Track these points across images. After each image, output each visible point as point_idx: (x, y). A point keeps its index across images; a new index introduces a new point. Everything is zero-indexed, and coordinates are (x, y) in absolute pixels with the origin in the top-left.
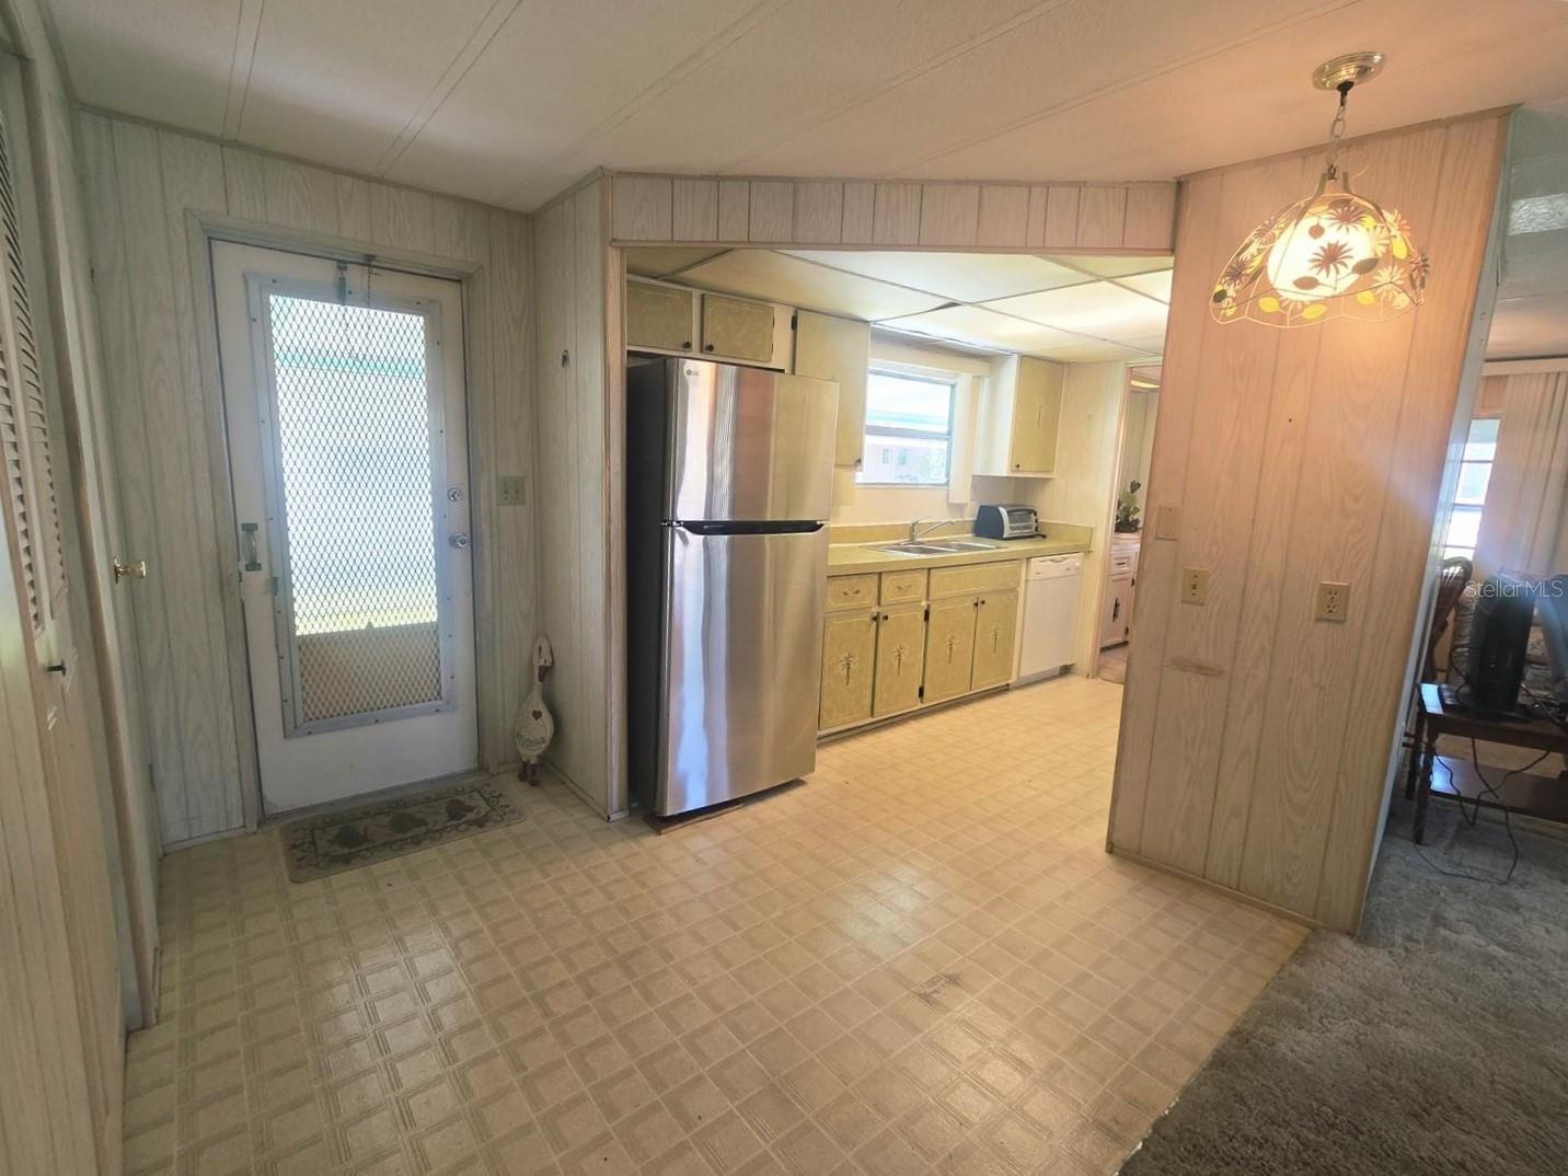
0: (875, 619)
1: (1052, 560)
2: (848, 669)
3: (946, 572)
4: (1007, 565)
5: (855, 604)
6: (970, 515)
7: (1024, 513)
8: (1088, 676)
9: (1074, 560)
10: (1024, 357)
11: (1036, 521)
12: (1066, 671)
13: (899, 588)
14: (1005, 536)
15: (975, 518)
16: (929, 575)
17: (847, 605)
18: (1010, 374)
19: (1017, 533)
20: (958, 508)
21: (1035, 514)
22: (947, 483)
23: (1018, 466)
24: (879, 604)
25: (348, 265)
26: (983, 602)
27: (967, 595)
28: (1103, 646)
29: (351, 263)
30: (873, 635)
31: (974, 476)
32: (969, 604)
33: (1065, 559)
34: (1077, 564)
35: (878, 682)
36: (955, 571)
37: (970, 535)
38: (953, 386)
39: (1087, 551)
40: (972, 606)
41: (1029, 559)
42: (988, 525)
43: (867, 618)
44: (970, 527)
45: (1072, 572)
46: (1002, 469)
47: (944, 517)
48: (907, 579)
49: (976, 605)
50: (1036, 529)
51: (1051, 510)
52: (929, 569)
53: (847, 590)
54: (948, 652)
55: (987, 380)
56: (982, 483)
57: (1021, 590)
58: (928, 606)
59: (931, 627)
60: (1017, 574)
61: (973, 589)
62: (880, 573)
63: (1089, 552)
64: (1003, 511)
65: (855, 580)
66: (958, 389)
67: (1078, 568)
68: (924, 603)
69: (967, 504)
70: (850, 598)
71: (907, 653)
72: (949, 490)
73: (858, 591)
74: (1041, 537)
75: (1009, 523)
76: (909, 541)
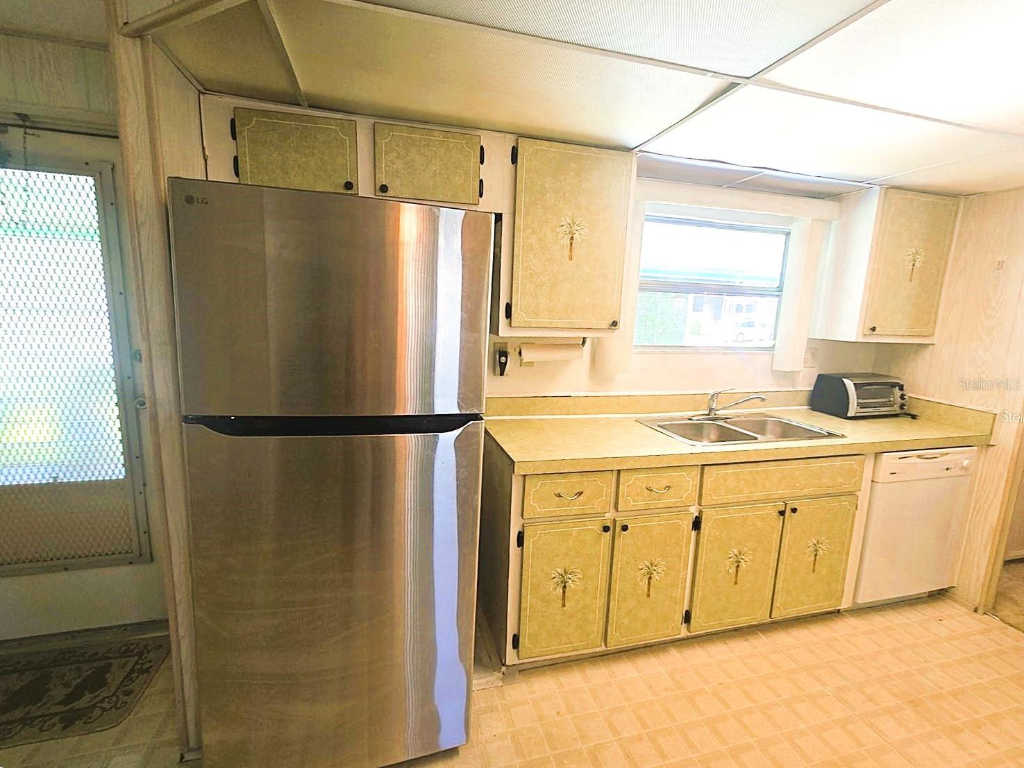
0: (608, 529)
1: (919, 457)
2: (565, 588)
3: (732, 470)
5: (575, 509)
6: (806, 384)
7: (884, 387)
8: (976, 610)
9: (959, 456)
10: (894, 189)
11: (902, 397)
12: (939, 595)
13: (649, 490)
14: (849, 415)
15: (811, 388)
16: (702, 474)
17: (564, 510)
19: (869, 411)
20: (789, 376)
21: (901, 388)
22: (773, 347)
23: (874, 329)
24: (615, 510)
25: (10, 128)
26: (794, 510)
27: (767, 500)
28: (1008, 559)
29: (12, 125)
30: (605, 549)
31: (808, 339)
32: (771, 510)
33: (947, 455)
34: (965, 463)
35: (613, 605)
36: (744, 469)
37: (806, 407)
38: (787, 235)
39: (986, 444)
41: (877, 455)
42: (828, 398)
43: (597, 527)
44: (804, 398)
45: (955, 472)
46: (850, 330)
48: (665, 478)
49: (782, 513)
50: (902, 407)
52: (703, 466)
53: (560, 490)
54: (732, 571)
55: (834, 225)
57: (863, 496)
58: (700, 512)
59: (703, 539)
60: (857, 473)
61: (777, 493)
64: (849, 384)
65: (575, 479)
66: (794, 238)
67: (965, 468)
68: (692, 509)
69: (799, 371)
70: (567, 502)
71: (663, 570)
72: (773, 354)
73: (581, 493)
74: (909, 419)
75: (858, 398)
76: (707, 415)
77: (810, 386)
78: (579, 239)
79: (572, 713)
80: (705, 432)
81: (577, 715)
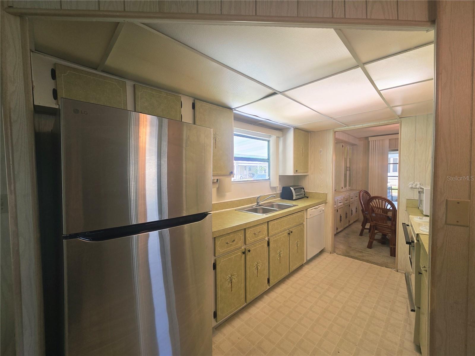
0: (244, 253)
1: (314, 208)
2: (231, 282)
3: (275, 222)
4: (299, 214)
5: (232, 248)
6: (279, 191)
7: (300, 189)
8: (331, 253)
9: (322, 207)
10: (296, 129)
11: (304, 192)
13: (255, 234)
14: (294, 199)
15: (281, 192)
16: (268, 225)
17: (228, 249)
18: (291, 136)
19: (298, 197)
20: (274, 188)
21: (304, 189)
22: (269, 179)
23: (297, 171)
24: (245, 243)
26: (291, 232)
27: (285, 230)
30: (243, 261)
31: (280, 176)
33: (319, 207)
35: (247, 284)
36: (278, 221)
37: (280, 198)
38: (269, 141)
40: (287, 234)
41: (306, 210)
42: (286, 194)
43: (240, 253)
44: (279, 195)
45: (322, 212)
46: (290, 172)
47: (269, 192)
48: (258, 229)
49: (289, 234)
50: (304, 195)
51: (309, 186)
52: (268, 222)
53: (227, 241)
54: (279, 258)
55: (281, 138)
56: (282, 178)
57: (305, 223)
58: (269, 239)
59: (271, 249)
60: (303, 217)
61: (286, 227)
62: (245, 229)
63: (326, 203)
64: (292, 189)
65: (232, 235)
66: (271, 143)
67: (323, 210)
68: (267, 239)
69: (278, 187)
70: (230, 245)
71: (261, 265)
72: (270, 181)
73: (234, 240)
74: (306, 198)
75: (295, 193)
76: (257, 205)
77: (280, 191)
78: (218, 140)
79: (244, 336)
80: (258, 211)
81: (246, 336)
